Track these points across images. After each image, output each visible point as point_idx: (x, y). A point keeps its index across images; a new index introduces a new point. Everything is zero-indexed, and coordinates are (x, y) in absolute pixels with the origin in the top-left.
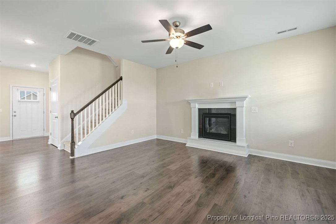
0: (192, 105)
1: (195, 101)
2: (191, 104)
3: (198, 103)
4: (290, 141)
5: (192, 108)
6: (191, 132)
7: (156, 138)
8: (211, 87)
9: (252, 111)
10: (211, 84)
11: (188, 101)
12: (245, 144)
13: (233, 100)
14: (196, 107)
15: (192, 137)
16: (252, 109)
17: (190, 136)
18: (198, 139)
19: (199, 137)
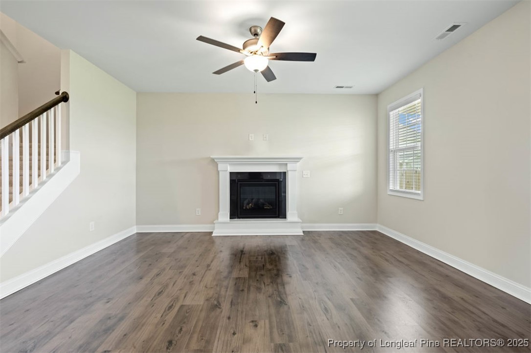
0: (221, 167)
1: (225, 160)
2: (219, 165)
3: (229, 164)
4: (340, 208)
5: (220, 172)
6: (219, 212)
7: (135, 232)
8: (250, 139)
9: (304, 176)
10: (250, 135)
11: (213, 160)
12: (296, 219)
13: (284, 161)
14: (227, 171)
15: (221, 219)
16: (304, 173)
17: (217, 218)
18: (229, 222)
19: (230, 218)
